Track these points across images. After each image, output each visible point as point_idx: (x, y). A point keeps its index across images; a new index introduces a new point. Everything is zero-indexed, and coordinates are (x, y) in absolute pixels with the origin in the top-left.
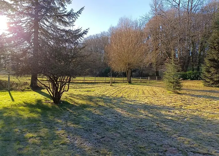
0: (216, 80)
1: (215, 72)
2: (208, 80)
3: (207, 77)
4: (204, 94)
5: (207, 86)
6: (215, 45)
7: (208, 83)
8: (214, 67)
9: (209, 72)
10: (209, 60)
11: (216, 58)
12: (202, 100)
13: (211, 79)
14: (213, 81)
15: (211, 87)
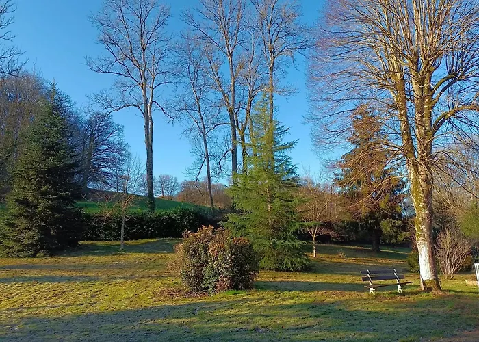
0: (26, 242)
1: (27, 226)
2: (11, 243)
3: (9, 238)
4: (11, 273)
5: (8, 257)
6: (31, 173)
7: (11, 250)
8: (26, 217)
9: (13, 226)
10: (17, 201)
11: (31, 199)
12: (15, 287)
13: (18, 241)
14: (21, 244)
15: (16, 257)
